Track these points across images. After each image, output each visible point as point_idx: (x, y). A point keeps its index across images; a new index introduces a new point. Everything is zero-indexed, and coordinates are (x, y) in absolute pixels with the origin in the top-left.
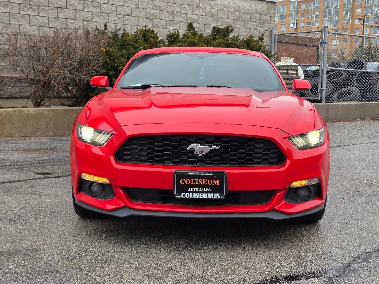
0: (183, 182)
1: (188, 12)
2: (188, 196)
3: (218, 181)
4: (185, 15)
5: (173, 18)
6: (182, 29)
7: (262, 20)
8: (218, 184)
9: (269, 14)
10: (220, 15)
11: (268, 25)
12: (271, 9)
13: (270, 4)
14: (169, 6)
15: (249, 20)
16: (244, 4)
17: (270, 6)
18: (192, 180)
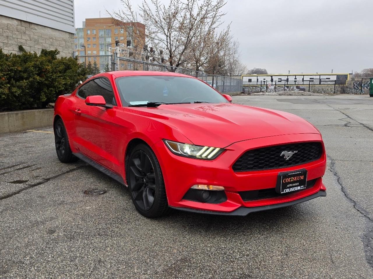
0: (285, 181)
1: (18, 37)
2: (288, 190)
3: (303, 176)
4: (16, 40)
5: (8, 41)
6: (15, 50)
7: (67, 45)
8: (303, 179)
9: (70, 41)
10: (41, 41)
11: (70, 49)
12: (71, 38)
13: (70, 35)
14: (4, 31)
15: (59, 45)
16: (55, 34)
17: (71, 36)
18: (290, 178)
